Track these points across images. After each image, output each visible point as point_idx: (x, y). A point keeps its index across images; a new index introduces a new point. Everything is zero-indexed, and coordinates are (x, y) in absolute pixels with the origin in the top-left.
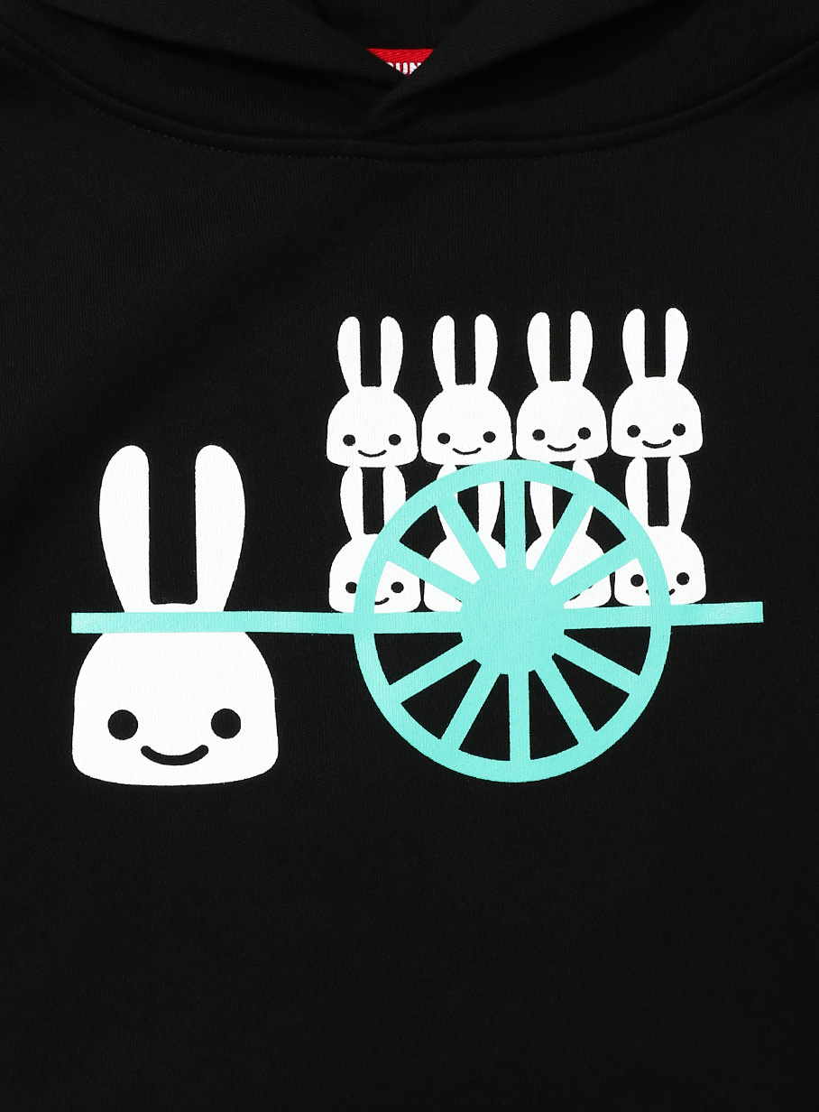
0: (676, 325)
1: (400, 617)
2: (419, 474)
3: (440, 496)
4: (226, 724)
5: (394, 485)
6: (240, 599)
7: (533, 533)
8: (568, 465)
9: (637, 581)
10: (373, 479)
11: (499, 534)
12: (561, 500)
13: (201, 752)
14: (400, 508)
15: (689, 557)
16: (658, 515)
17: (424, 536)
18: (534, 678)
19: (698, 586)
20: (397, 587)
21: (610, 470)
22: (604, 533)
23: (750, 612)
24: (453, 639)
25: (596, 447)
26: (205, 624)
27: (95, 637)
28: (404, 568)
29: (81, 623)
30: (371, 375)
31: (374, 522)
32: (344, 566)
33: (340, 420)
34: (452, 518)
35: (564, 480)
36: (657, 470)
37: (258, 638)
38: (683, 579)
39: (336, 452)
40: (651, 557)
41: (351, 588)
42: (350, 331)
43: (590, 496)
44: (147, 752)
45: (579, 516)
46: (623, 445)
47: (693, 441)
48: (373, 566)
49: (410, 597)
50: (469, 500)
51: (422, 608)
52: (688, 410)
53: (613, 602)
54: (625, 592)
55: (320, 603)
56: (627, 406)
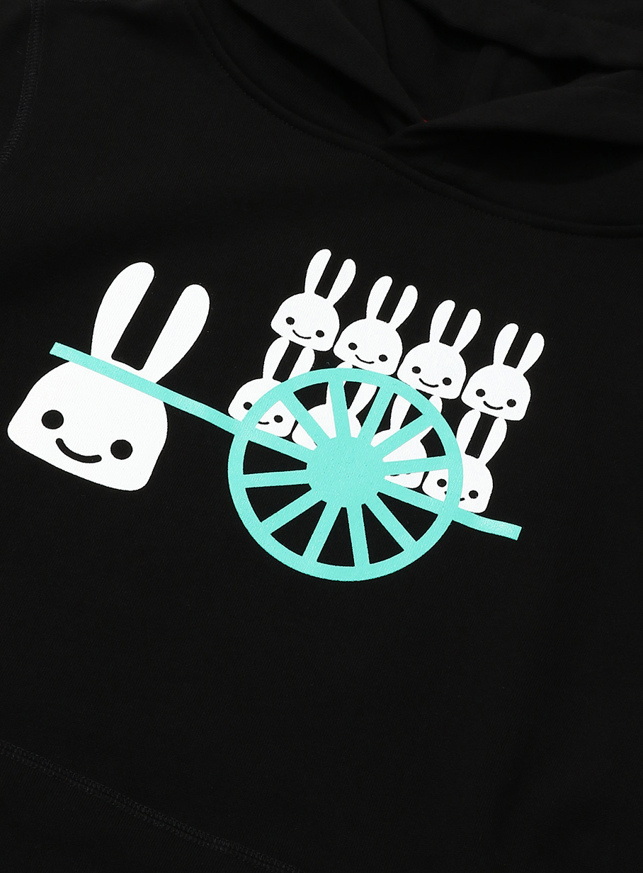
0: (536, 345)
1: (271, 438)
2: (326, 360)
3: (334, 379)
4: (122, 450)
5: (306, 360)
6: (171, 381)
7: (385, 424)
8: (428, 396)
9: (442, 483)
10: (294, 352)
11: (362, 417)
12: (413, 414)
13: (96, 459)
14: (303, 372)
15: (485, 484)
16: (475, 448)
17: (312, 396)
18: (343, 512)
19: (482, 503)
20: (278, 419)
21: (454, 410)
22: (433, 445)
23: (511, 531)
24: (301, 465)
25: (452, 393)
26: (142, 386)
27: (64, 361)
28: (291, 409)
29: (58, 350)
30: (323, 290)
31: (283, 373)
32: (248, 391)
33: (290, 306)
34: (335, 394)
35: (420, 403)
36: (486, 423)
37: (171, 411)
38: (474, 494)
39: (278, 323)
40: (458, 472)
41: (248, 406)
42: (321, 259)
43: (432, 418)
44: (60, 443)
45: (420, 429)
46: (469, 398)
47: (518, 413)
48: (269, 399)
49: (285, 428)
50: (351, 389)
51: (289, 438)
52: (523, 395)
53: (419, 489)
54: (430, 486)
55: (224, 408)
56: (482, 377)
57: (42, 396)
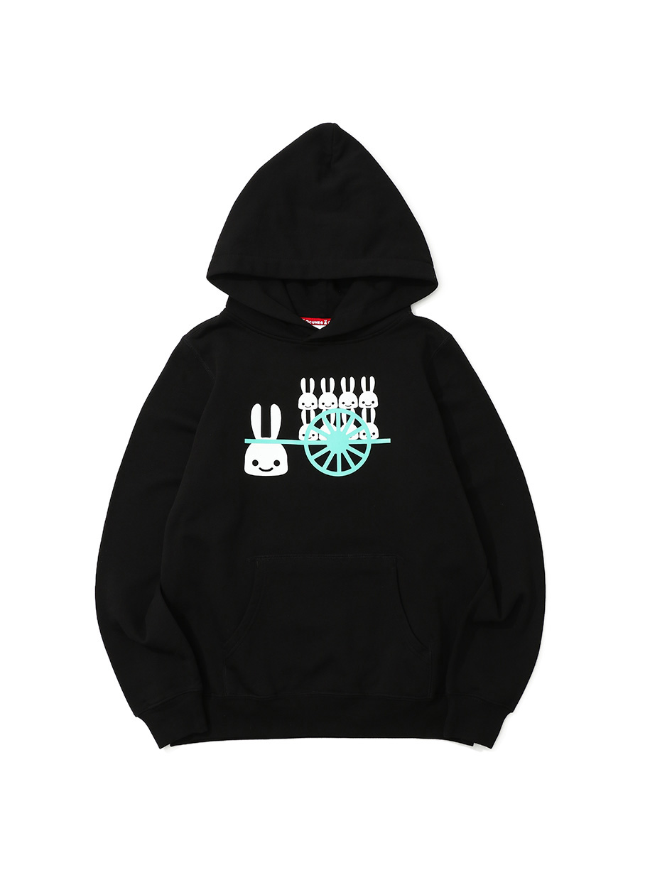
0: (372, 380)
1: (314, 442)
2: (318, 411)
3: (323, 416)
4: (277, 463)
5: (313, 414)
6: (279, 438)
7: (342, 424)
8: (350, 410)
9: (364, 434)
10: (308, 412)
11: (335, 424)
12: (348, 417)
13: (272, 469)
14: (314, 419)
15: (375, 429)
16: (369, 420)
17: (319, 424)
18: (342, 454)
19: (377, 435)
20: (313, 435)
21: (358, 411)
22: (357, 424)
23: (388, 441)
24: (326, 446)
25: (355, 406)
26: (272, 442)
27: (249, 444)
28: (315, 430)
29: (247, 441)
30: (308, 390)
31: (308, 421)
32: (302, 431)
33: (301, 400)
34: (325, 421)
35: (349, 413)
36: (369, 411)
37: (284, 446)
38: (374, 434)
39: (300, 406)
40: (367, 428)
41: (304, 435)
42: (303, 381)
43: (354, 416)
44: (260, 469)
45: (352, 420)
46: (361, 406)
47: (376, 405)
48: (308, 431)
49: (316, 437)
50: (329, 417)
51: (319, 439)
52: (375, 398)
53: (359, 439)
54: (361, 436)
55: (297, 439)
56: (362, 397)
57: (249, 456)
